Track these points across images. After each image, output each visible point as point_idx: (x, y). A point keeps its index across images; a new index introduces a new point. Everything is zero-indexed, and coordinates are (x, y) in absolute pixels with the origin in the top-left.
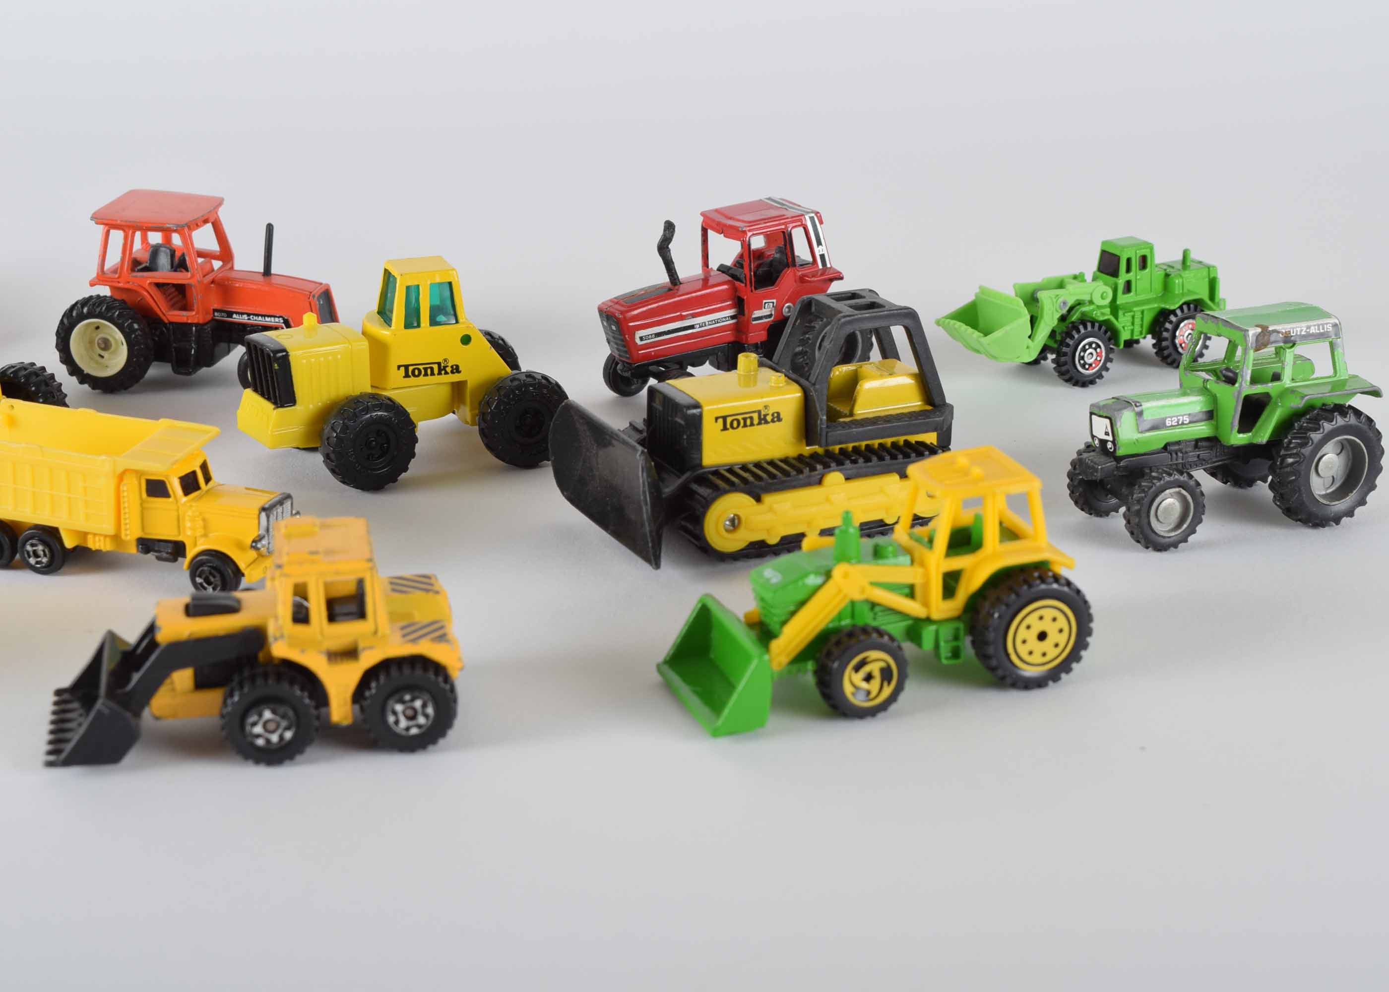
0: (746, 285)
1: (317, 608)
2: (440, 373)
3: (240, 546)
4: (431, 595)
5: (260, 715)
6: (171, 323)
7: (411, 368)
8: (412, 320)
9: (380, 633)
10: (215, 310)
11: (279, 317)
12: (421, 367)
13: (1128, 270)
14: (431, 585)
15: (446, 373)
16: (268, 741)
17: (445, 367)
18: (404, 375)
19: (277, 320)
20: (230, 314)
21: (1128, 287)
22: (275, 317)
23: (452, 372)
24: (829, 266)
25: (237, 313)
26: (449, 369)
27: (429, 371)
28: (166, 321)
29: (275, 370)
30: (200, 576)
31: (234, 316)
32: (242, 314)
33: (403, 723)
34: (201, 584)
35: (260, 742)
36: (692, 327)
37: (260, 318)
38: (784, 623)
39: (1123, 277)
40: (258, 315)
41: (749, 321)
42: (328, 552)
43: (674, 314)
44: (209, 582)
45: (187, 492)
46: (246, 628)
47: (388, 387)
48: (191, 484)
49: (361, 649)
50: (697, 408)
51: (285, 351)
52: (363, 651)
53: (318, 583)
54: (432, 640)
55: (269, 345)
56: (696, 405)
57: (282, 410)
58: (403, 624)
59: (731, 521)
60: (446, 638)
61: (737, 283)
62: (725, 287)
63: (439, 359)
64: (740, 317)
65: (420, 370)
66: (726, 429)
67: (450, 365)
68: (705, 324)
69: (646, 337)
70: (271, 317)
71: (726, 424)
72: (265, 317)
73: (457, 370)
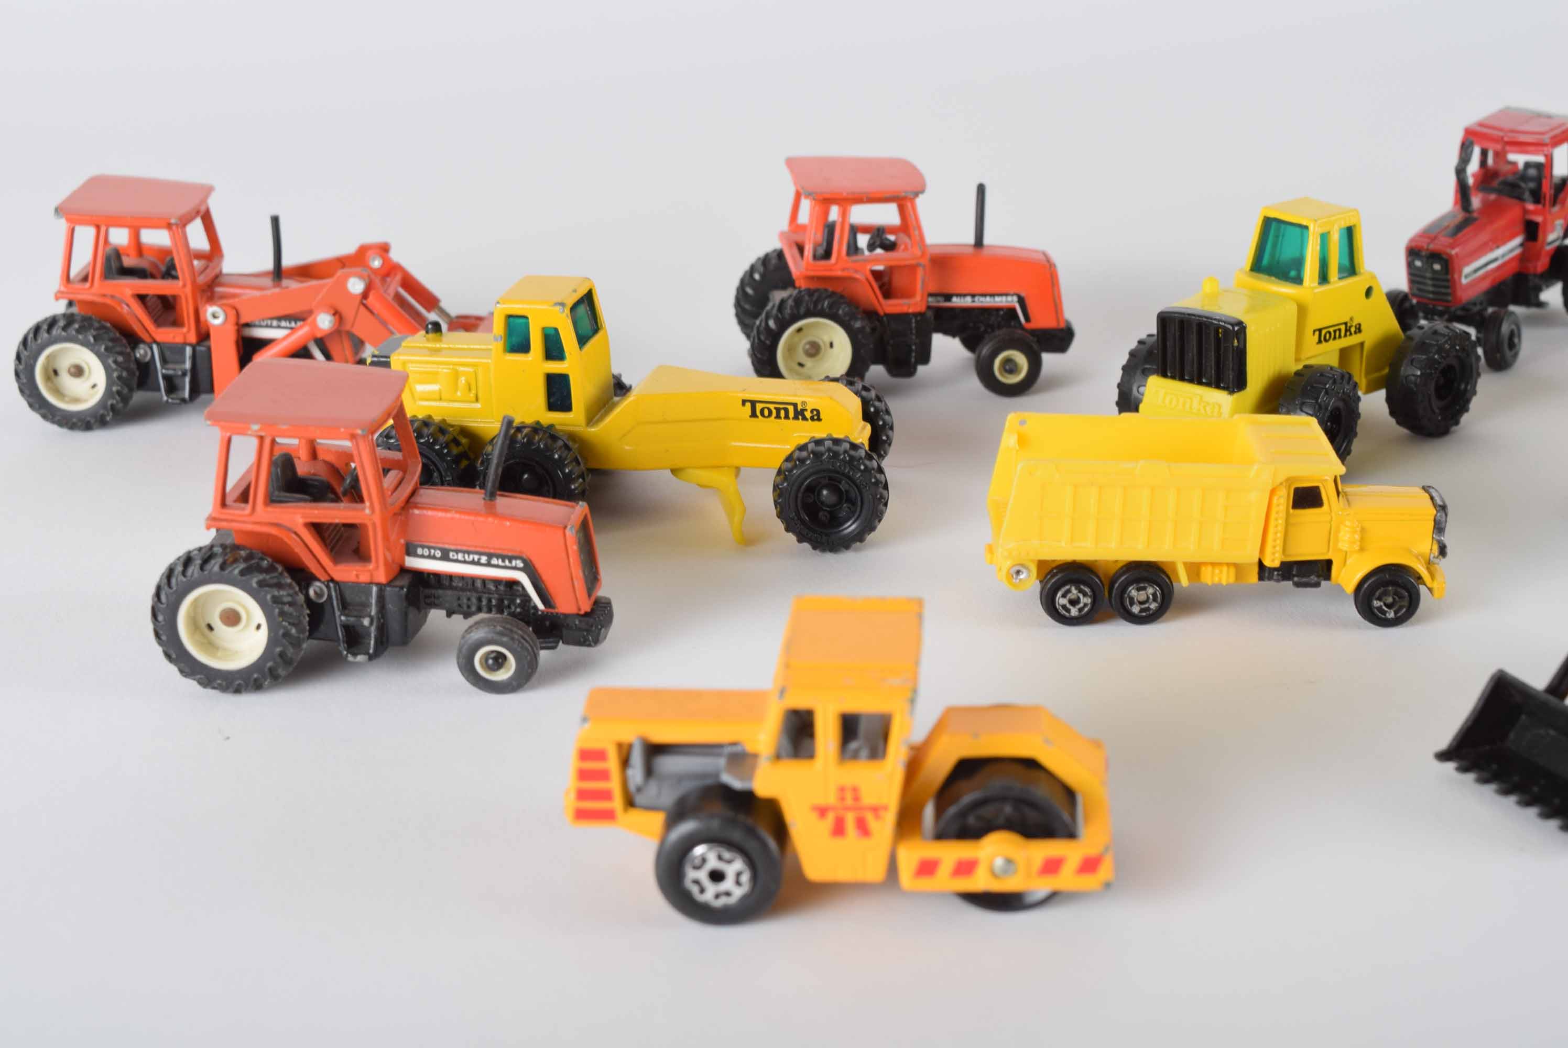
0: (1544, 205)
2: (1346, 334)
6: (886, 315)
7: (1324, 332)
8: (1324, 276)
10: (928, 295)
11: (1012, 295)
15: (1350, 334)
17: (1350, 327)
18: (1317, 341)
19: (1010, 298)
20: (948, 297)
22: (1007, 295)
23: (1356, 332)
25: (958, 295)
26: (1352, 331)
27: (1337, 334)
28: (882, 313)
29: (1234, 347)
31: (954, 299)
32: (965, 295)
36: (1495, 260)
37: (988, 299)
40: (984, 295)
41: (1542, 247)
43: (1485, 247)
44: (1390, 605)
45: (1338, 498)
47: (1303, 357)
48: (1336, 488)
51: (1241, 322)
55: (1217, 318)
57: (1236, 395)
61: (1528, 206)
62: (1514, 212)
63: (1346, 319)
64: (1530, 244)
65: (1330, 333)
67: (1354, 324)
68: (1505, 253)
69: (1469, 274)
70: (1002, 295)
72: (994, 296)
73: (1359, 329)
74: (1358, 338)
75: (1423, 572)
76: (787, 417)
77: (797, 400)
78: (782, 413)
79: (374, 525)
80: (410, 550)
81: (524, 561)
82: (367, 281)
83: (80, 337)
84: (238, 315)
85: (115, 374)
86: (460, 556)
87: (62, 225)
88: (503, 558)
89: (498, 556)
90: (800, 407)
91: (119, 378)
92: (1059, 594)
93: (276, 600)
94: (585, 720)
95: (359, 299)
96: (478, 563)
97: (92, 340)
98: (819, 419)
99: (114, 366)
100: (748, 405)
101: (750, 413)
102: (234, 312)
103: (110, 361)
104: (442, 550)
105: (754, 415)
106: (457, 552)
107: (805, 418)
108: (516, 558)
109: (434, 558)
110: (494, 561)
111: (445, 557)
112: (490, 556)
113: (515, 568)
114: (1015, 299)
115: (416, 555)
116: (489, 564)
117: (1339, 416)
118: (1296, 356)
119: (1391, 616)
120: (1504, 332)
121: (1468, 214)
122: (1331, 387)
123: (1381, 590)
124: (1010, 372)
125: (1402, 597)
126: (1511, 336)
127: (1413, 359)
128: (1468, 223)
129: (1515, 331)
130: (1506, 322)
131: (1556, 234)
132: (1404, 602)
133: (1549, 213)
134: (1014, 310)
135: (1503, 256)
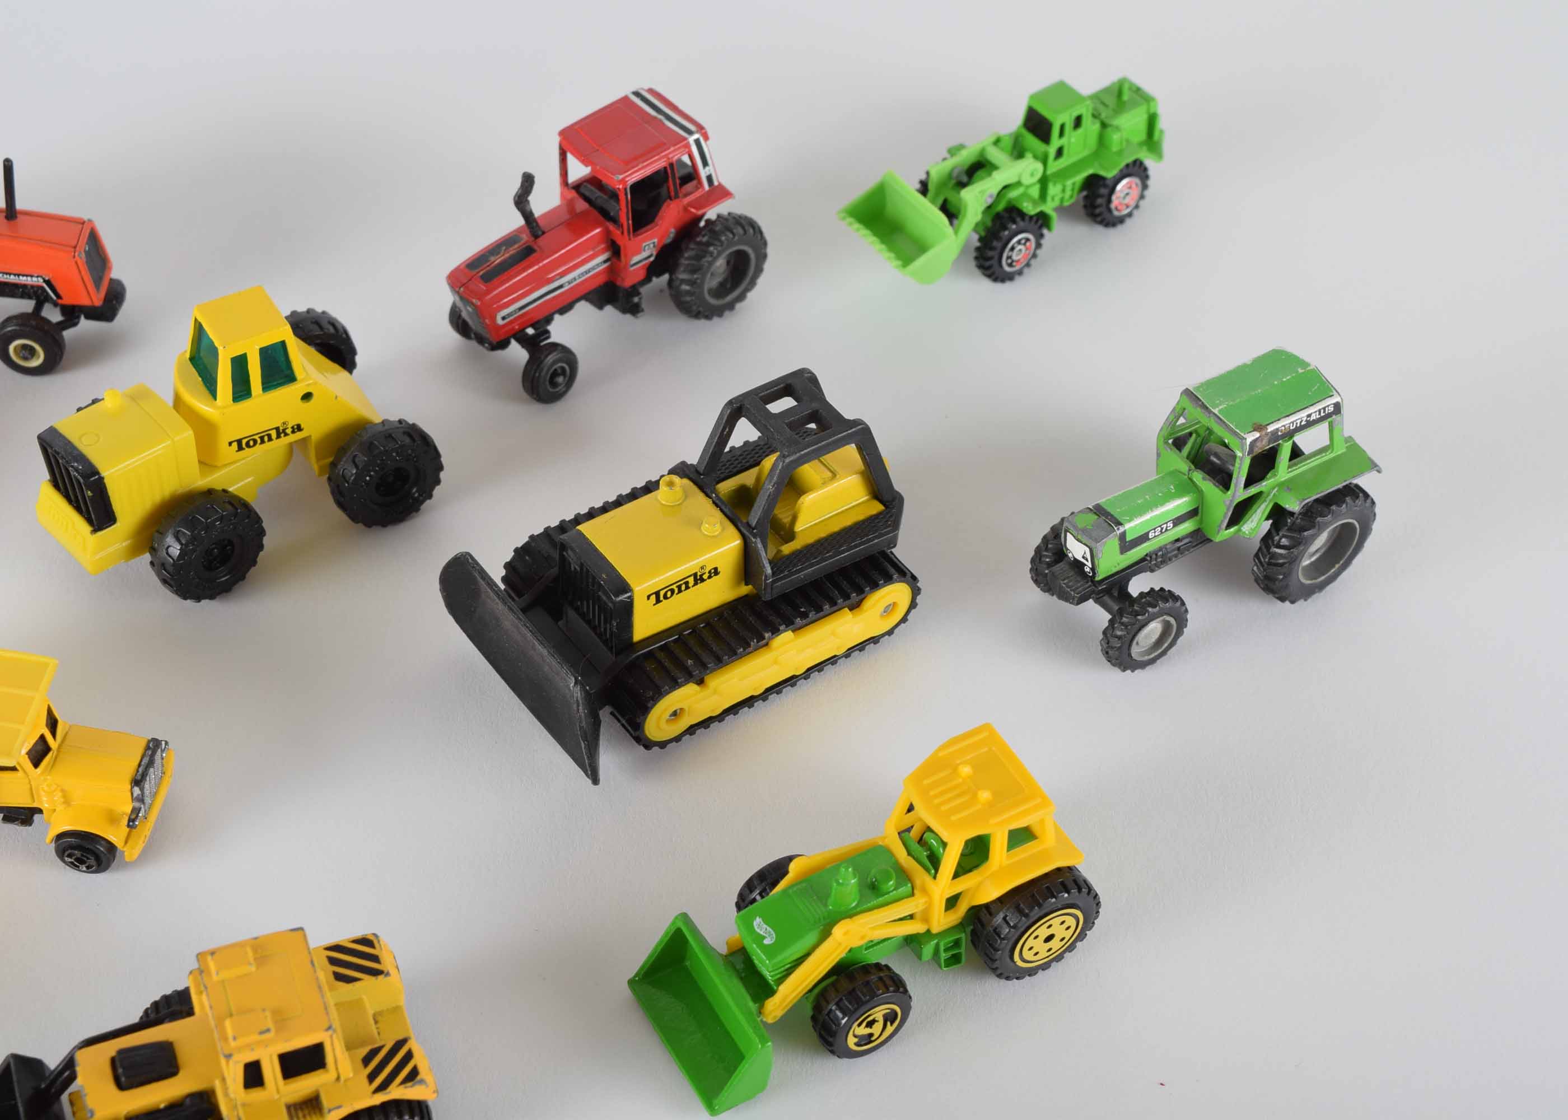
0: (622, 233)
1: (271, 1070)
2: (278, 437)
3: (112, 819)
4: (381, 977)
7: (244, 441)
8: (241, 390)
9: (342, 1078)
11: (38, 277)
12: (256, 437)
13: (1062, 133)
14: (375, 959)
15: (286, 435)
17: (284, 431)
18: (237, 449)
19: (35, 279)
21: (1060, 153)
22: (32, 276)
23: (293, 432)
24: (716, 183)
26: (289, 431)
27: (266, 439)
29: (88, 496)
30: (70, 856)
34: (72, 863)
36: (561, 287)
37: (12, 277)
38: (780, 981)
39: (1056, 142)
40: (10, 274)
41: (627, 267)
42: (282, 1021)
43: (539, 279)
44: (81, 861)
45: (36, 765)
46: (192, 1096)
47: (219, 464)
48: (39, 753)
49: (326, 1102)
50: (627, 592)
51: (98, 473)
52: (330, 1111)
53: (271, 1056)
54: (405, 1081)
55: (76, 464)
56: (624, 587)
57: (100, 533)
58: (364, 1051)
59: (675, 714)
60: (419, 1078)
61: (611, 226)
62: (598, 231)
63: (278, 424)
64: (614, 260)
65: (255, 441)
66: (658, 601)
67: (290, 426)
68: (575, 279)
69: (509, 315)
70: (27, 276)
71: (658, 597)
72: (19, 275)
73: (299, 428)
74: (299, 435)
75: (115, 836)
114: (41, 280)
117: (230, 543)
118: (206, 463)
119: (84, 869)
120: (545, 369)
121: (533, 239)
122: (216, 520)
123: (70, 851)
124: (26, 359)
125: (88, 858)
126: (555, 374)
127: (355, 456)
128: (527, 253)
129: (563, 369)
130: (550, 359)
131: (644, 255)
132: (92, 861)
133: (630, 239)
134: (42, 288)
135: (569, 283)
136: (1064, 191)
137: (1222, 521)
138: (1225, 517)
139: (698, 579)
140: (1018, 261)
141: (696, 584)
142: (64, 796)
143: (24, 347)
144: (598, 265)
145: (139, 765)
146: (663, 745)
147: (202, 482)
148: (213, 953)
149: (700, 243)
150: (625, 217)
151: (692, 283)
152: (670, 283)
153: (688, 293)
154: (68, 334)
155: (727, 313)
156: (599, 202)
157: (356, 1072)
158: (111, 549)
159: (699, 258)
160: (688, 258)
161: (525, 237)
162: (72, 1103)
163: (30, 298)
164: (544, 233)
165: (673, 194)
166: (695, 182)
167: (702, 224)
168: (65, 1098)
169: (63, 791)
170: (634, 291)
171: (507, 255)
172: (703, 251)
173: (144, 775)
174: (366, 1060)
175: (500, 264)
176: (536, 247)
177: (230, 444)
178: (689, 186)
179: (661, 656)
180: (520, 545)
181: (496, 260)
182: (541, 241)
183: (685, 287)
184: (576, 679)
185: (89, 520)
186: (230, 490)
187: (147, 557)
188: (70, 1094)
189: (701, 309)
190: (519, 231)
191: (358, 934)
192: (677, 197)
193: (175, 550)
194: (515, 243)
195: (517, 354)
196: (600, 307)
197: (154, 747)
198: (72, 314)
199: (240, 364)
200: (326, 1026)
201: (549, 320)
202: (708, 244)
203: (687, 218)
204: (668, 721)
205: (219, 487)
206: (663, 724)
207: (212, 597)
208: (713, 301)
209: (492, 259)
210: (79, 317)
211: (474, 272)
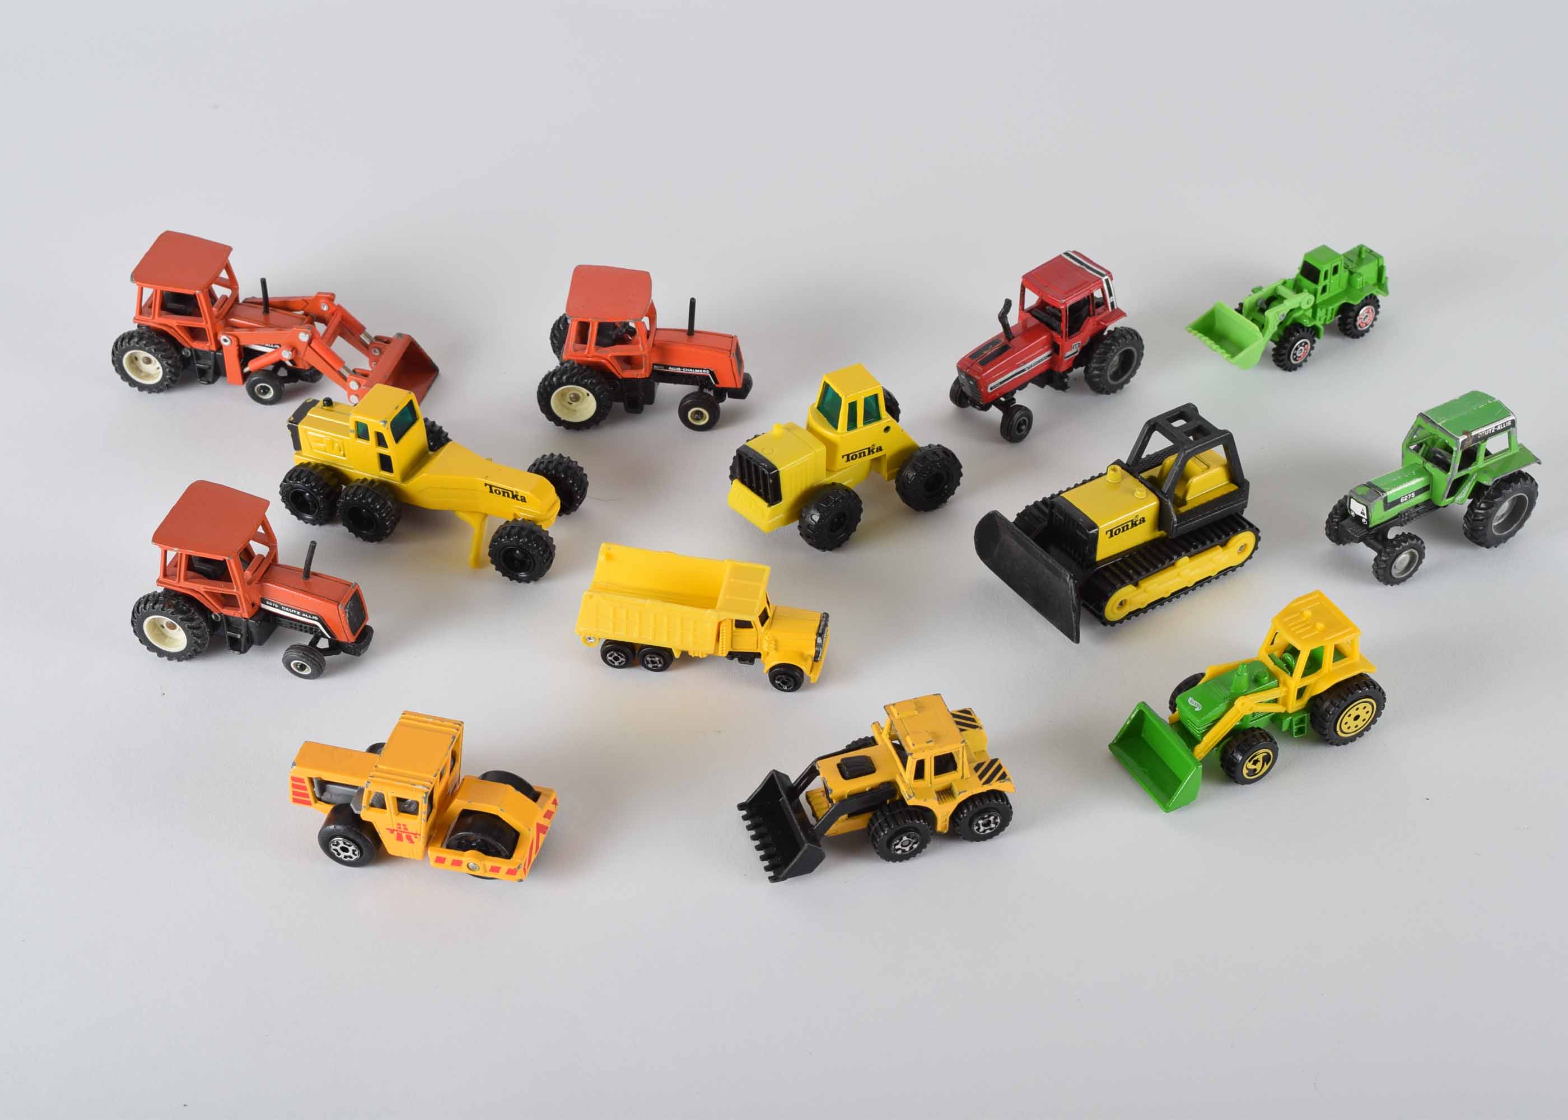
0: (1062, 337)
1: (929, 768)
2: (869, 454)
3: (803, 657)
4: (978, 729)
5: (901, 839)
6: (623, 378)
7: (851, 455)
8: (852, 424)
9: (965, 777)
10: (654, 364)
11: (706, 370)
12: (857, 453)
13: (1325, 278)
14: (973, 720)
15: (873, 453)
16: (904, 851)
17: (872, 450)
18: (846, 460)
19: (704, 371)
20: (667, 367)
21: (1324, 289)
22: (703, 369)
23: (877, 451)
24: (1116, 307)
25: (672, 367)
26: (875, 451)
27: (862, 454)
28: (620, 378)
29: (770, 483)
30: (778, 680)
31: (670, 368)
32: (676, 367)
33: (982, 829)
34: (779, 684)
35: (899, 852)
36: (1024, 370)
37: (691, 370)
38: (1204, 734)
39: (1322, 282)
40: (689, 368)
41: (1062, 359)
42: (935, 738)
43: (1012, 366)
44: (784, 683)
45: (763, 624)
46: (883, 784)
47: (836, 470)
48: (764, 617)
49: (956, 790)
50: (1095, 528)
51: (776, 469)
52: (960, 793)
53: (931, 758)
54: (999, 779)
55: (763, 464)
56: (1094, 526)
57: (773, 507)
58: (975, 765)
59: (1121, 604)
60: (1007, 778)
61: (1054, 334)
62: (1044, 337)
63: (870, 446)
64: (1055, 355)
65: (856, 456)
66: (1111, 536)
67: (876, 447)
68: (1032, 366)
69: (995, 387)
70: (700, 369)
71: (1112, 533)
72: (695, 369)
73: (880, 449)
74: (880, 454)
75: (805, 668)
76: (508, 496)
77: (514, 490)
78: (506, 494)
79: (240, 595)
80: (263, 601)
81: (318, 617)
82: (311, 334)
83: (147, 348)
84: (238, 340)
85: (167, 370)
86: (287, 609)
87: (135, 287)
88: (308, 614)
89: (306, 613)
90: (515, 494)
91: (170, 372)
92: (608, 655)
93: (190, 627)
94: (294, 764)
95: (306, 344)
96: (296, 614)
97: (153, 351)
98: (525, 501)
99: (166, 365)
100: (488, 487)
101: (489, 490)
102: (236, 339)
103: (164, 362)
104: (278, 605)
105: (491, 491)
106: (286, 607)
107: (517, 499)
108: (315, 616)
109: (274, 607)
110: (304, 615)
111: (280, 608)
112: (302, 612)
113: (314, 620)
114: (708, 371)
115: (266, 604)
116: (301, 616)
117: (844, 515)
118: (829, 470)
119: (786, 688)
120: (1015, 421)
121: (1007, 341)
122: (839, 499)
123: (779, 676)
124: (698, 420)
125: (790, 681)
126: (1020, 425)
127: (915, 465)
128: (1004, 349)
129: (1024, 421)
130: (1018, 415)
131: (1074, 351)
132: (792, 683)
133: (1066, 340)
134: (708, 377)
135: (1029, 368)
136: (1326, 314)
137: (1445, 492)
138: (1447, 489)
139: (1134, 524)
140: (1299, 357)
141: (1132, 527)
142: (776, 645)
143: (698, 412)
144: (1045, 358)
145: (820, 626)
146: (1113, 624)
147: (828, 480)
148: (894, 705)
149: (1106, 344)
150: (1064, 327)
151: (1100, 369)
152: (1086, 371)
153: (1098, 376)
154: (721, 405)
155: (1118, 391)
156: (1045, 319)
157: (971, 774)
158: (777, 518)
159: (1105, 353)
160: (1098, 354)
161: (1003, 340)
162: (807, 798)
163: (697, 385)
164: (1014, 337)
165: (1091, 313)
166: (1103, 307)
167: (1106, 333)
168: (802, 797)
169: (776, 641)
170: (1064, 375)
171: (993, 350)
172: (1108, 348)
173: (823, 630)
174: (977, 769)
175: (990, 355)
176: (1010, 345)
177: (843, 457)
178: (1100, 310)
179: (1113, 568)
180: (1020, 512)
181: (988, 353)
182: (1013, 342)
183: (1096, 372)
184: (1071, 576)
185: (766, 499)
186: (844, 484)
187: (797, 523)
188: (807, 792)
189: (1105, 387)
190: (999, 336)
191: (961, 708)
192: (1094, 315)
193: (816, 518)
194: (998, 343)
195: (995, 414)
196: (1042, 386)
197: (825, 617)
198: (721, 393)
199: (853, 406)
200: (962, 740)
201: (1013, 392)
202: (1111, 345)
203: (1100, 327)
204: (1118, 608)
205: (838, 481)
206: (1116, 611)
207: (831, 550)
208: (1111, 382)
209: (985, 352)
210: (725, 396)
211: (974, 360)
